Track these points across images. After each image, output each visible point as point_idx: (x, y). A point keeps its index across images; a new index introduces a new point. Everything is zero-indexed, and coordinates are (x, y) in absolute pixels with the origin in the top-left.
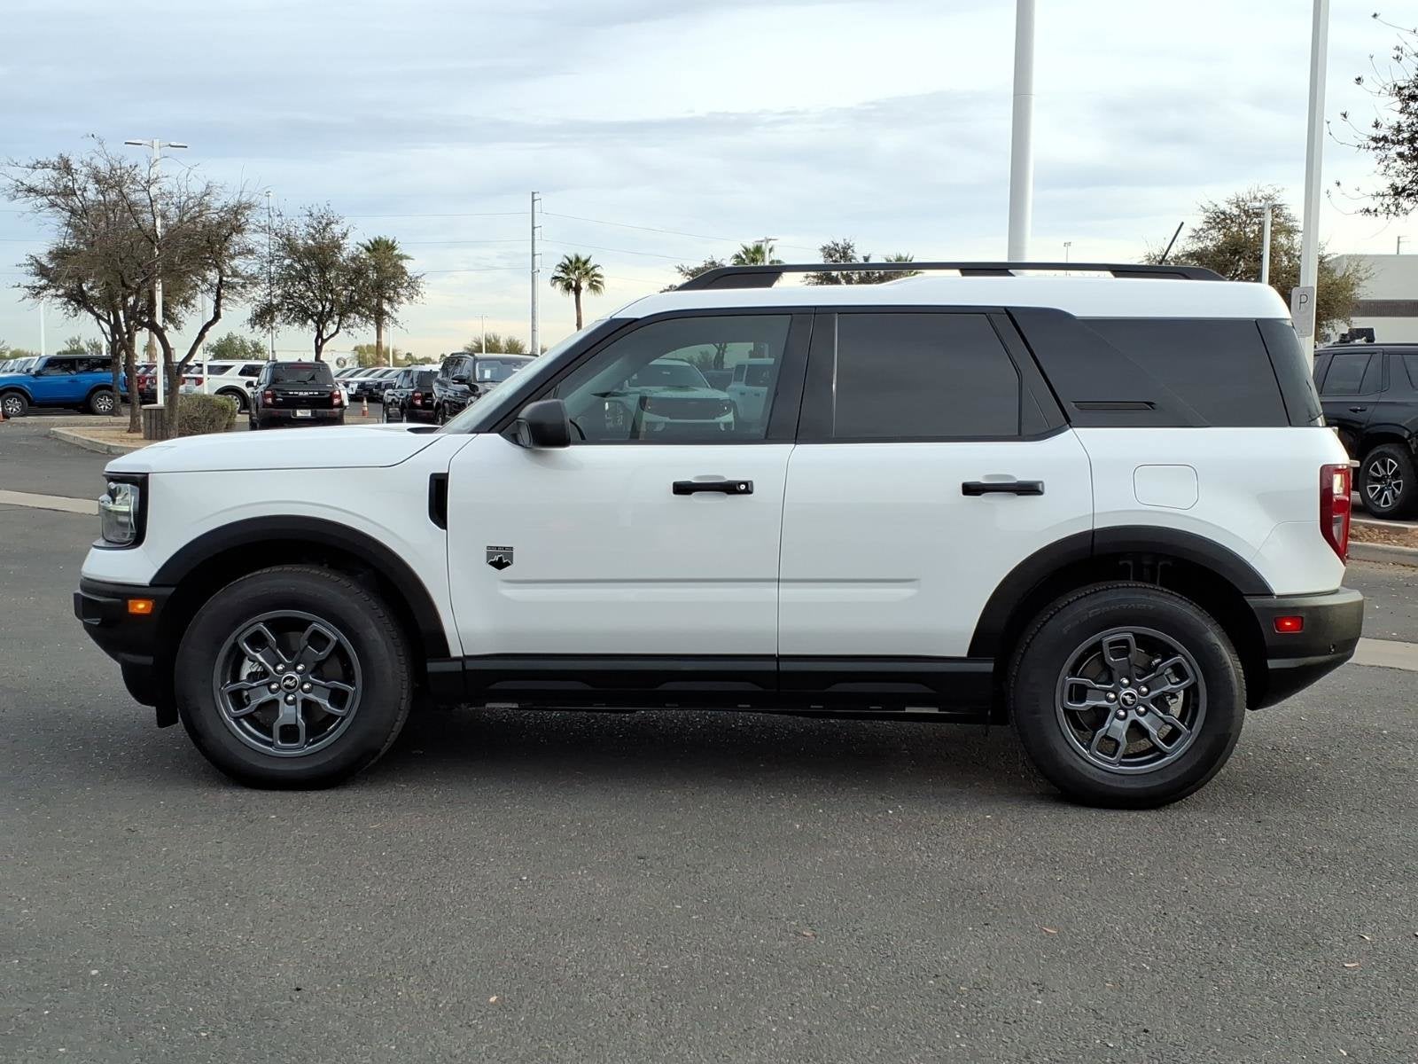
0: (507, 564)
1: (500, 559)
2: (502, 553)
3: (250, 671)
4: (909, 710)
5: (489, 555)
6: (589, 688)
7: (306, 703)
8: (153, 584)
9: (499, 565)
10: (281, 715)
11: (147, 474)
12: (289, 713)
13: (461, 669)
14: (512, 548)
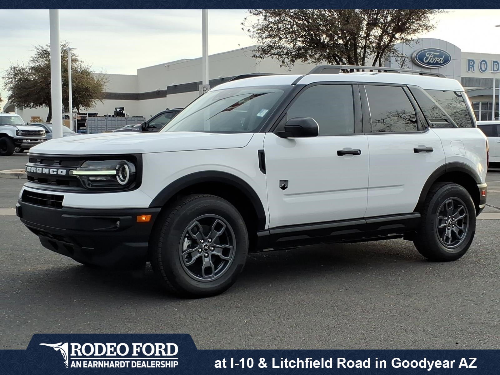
0: (286, 188)
1: (284, 185)
2: (284, 183)
3: (188, 245)
4: (389, 235)
5: (281, 184)
6: (308, 237)
7: (213, 256)
8: (150, 207)
9: (284, 188)
10: (204, 263)
11: (142, 154)
12: (207, 261)
13: (269, 234)
14: (288, 181)
